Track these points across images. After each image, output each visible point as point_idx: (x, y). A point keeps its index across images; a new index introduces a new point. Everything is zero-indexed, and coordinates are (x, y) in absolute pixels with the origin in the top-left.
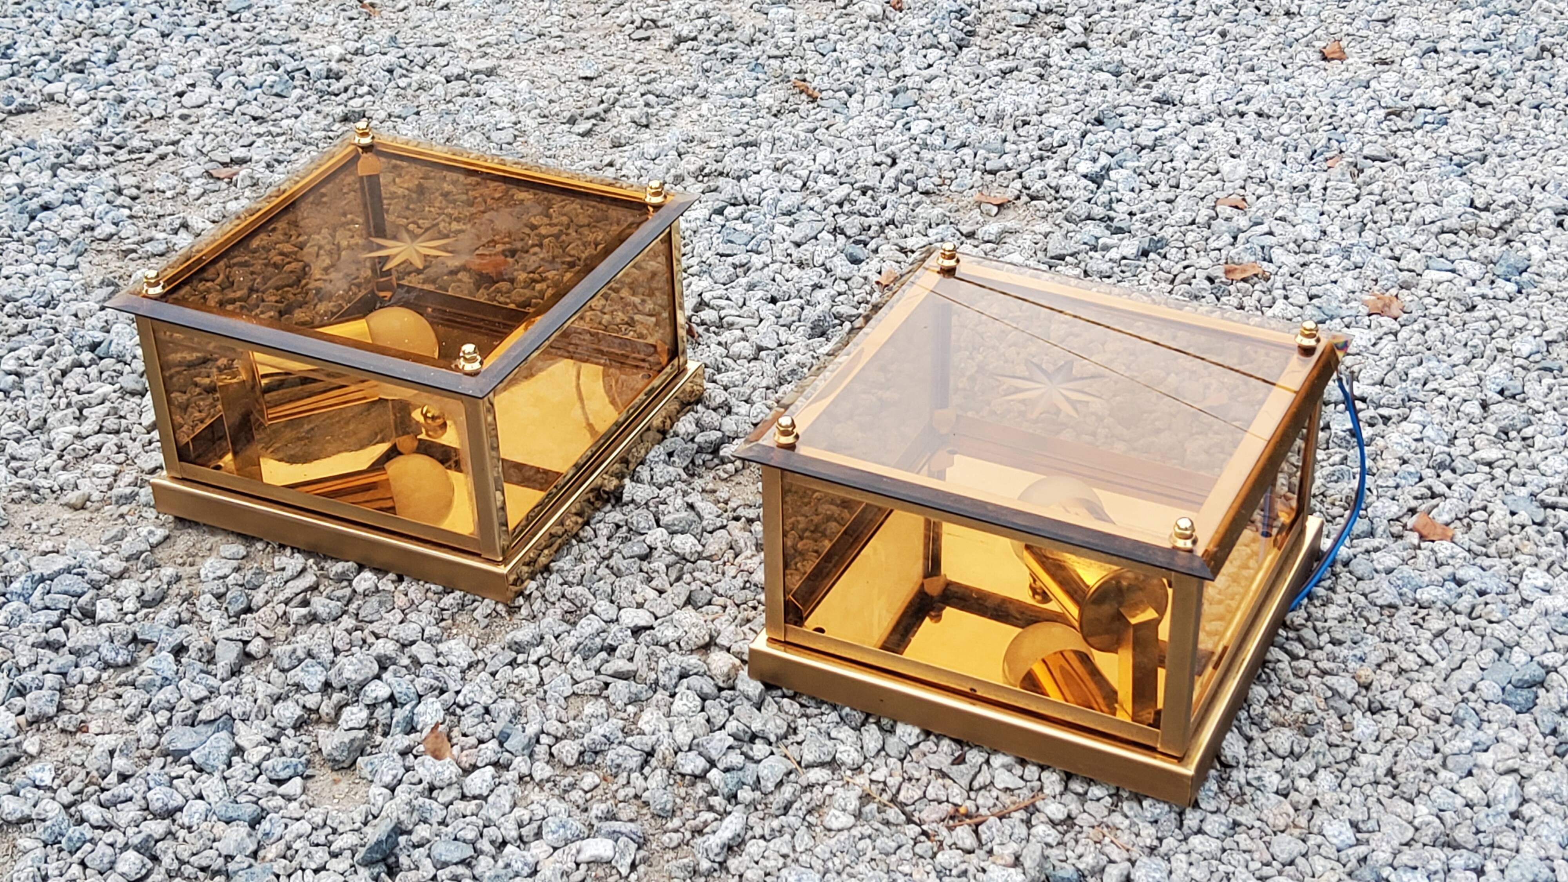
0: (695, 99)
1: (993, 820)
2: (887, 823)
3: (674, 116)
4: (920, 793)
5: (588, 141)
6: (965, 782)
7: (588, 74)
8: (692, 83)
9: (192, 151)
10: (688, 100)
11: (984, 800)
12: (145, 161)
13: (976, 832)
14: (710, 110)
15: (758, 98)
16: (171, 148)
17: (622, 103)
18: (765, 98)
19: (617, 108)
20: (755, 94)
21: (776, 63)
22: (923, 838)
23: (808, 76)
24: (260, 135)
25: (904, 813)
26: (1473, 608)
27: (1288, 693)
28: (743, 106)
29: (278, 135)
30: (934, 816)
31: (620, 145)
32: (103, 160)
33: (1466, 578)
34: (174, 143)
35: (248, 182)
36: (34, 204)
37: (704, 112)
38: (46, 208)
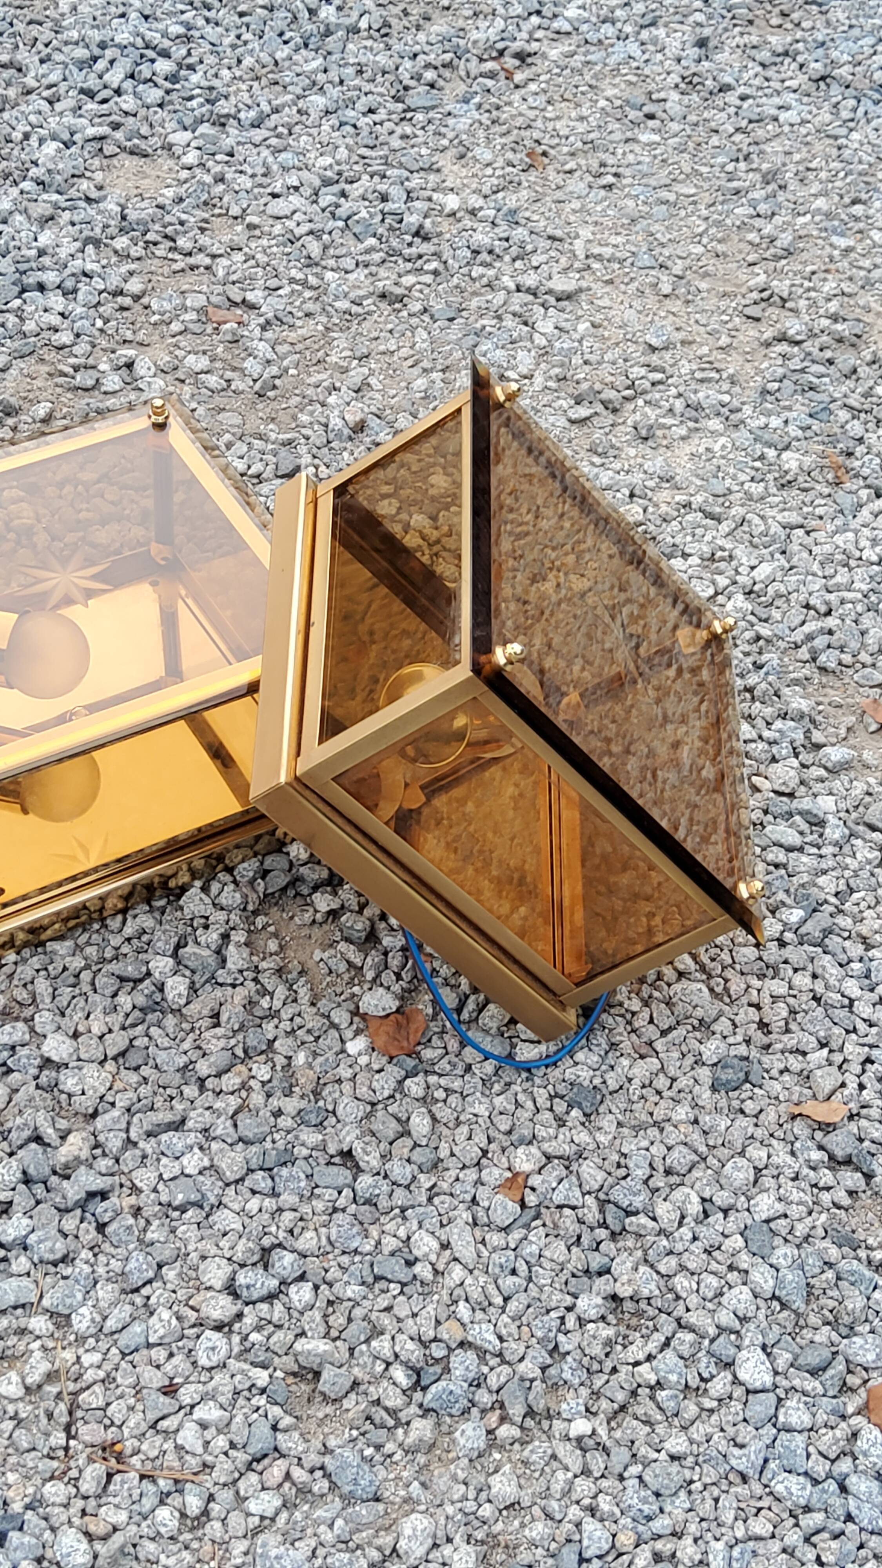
0: (720, 427)
1: (133, 1476)
2: (50, 1416)
3: (683, 438)
4: (101, 1403)
5: (575, 430)
6: (152, 1416)
7: (654, 342)
8: (736, 403)
9: (221, 273)
10: (715, 424)
11: (151, 1446)
12: (176, 266)
13: (110, 1476)
14: (724, 447)
15: (785, 455)
16: (208, 261)
17: (648, 397)
18: (791, 461)
19: (640, 402)
20: (787, 448)
21: (843, 415)
22: (61, 1453)
23: (860, 450)
24: (292, 281)
25: (70, 1413)
26: (818, 1532)
27: (536, 1510)
28: (762, 457)
29: (311, 288)
30: (87, 1438)
31: (596, 453)
32: (137, 251)
33: (852, 1488)
34: (214, 257)
35: (229, 337)
36: (31, 280)
37: (717, 448)
38: (41, 287)
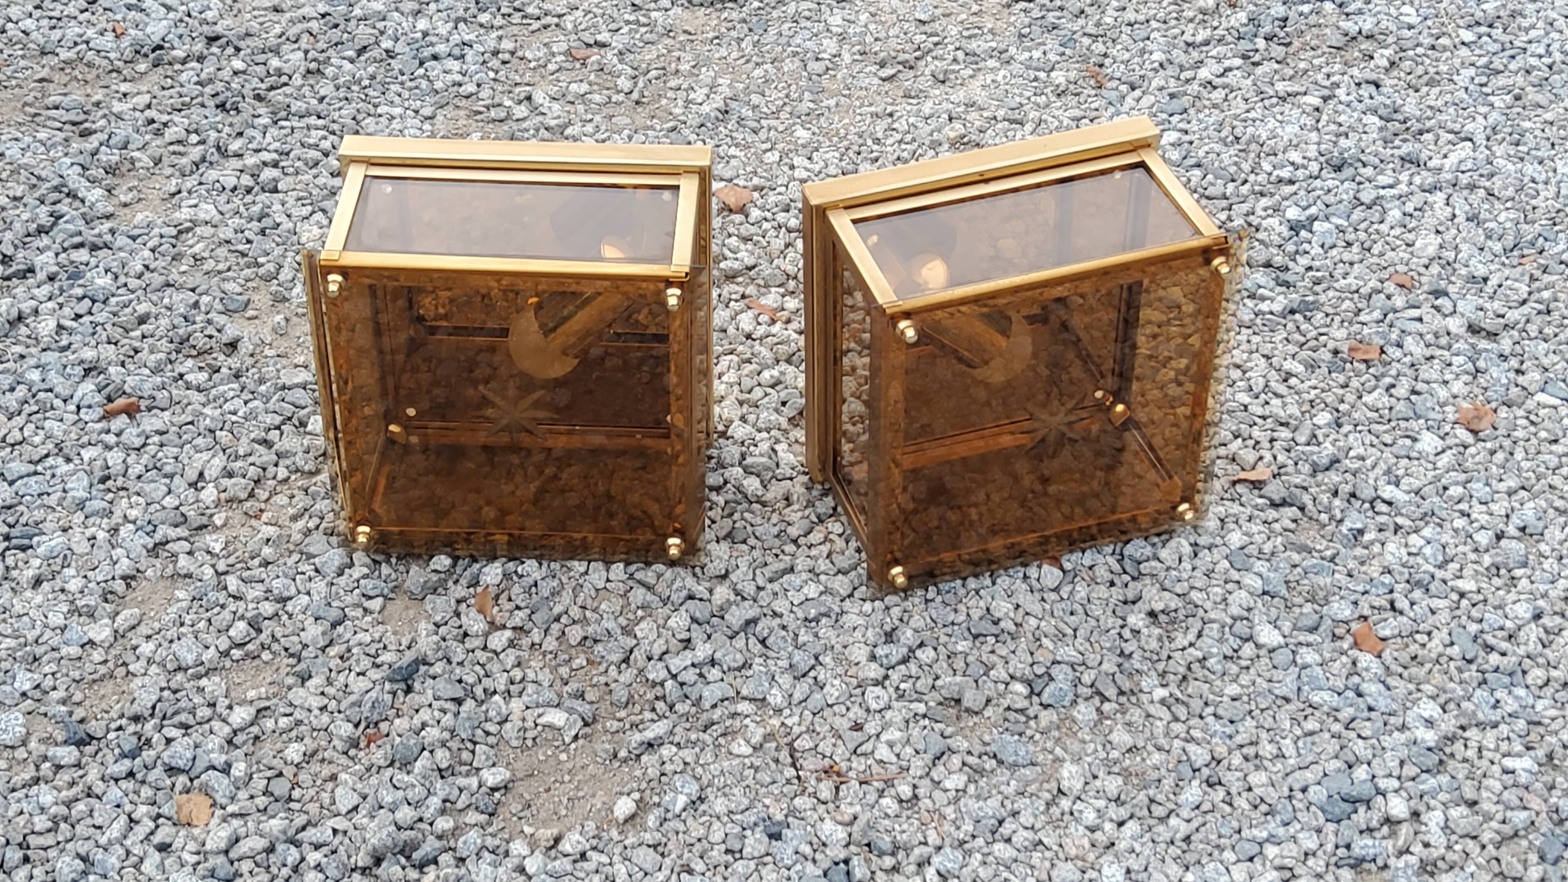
0: (997, 64)
1: (855, 784)
2: (777, 761)
3: (971, 77)
4: (812, 745)
5: (887, 86)
6: (851, 746)
7: (923, 17)
8: (1002, 46)
9: (570, 26)
10: (992, 63)
11: (859, 764)
12: (531, 28)
13: (837, 788)
14: (1005, 77)
15: (1053, 74)
16: (556, 20)
17: (934, 54)
18: (1059, 77)
19: (929, 59)
20: (1052, 69)
21: (1086, 41)
22: (796, 781)
23: (1107, 62)
24: (628, 22)
25: (792, 756)
26: (1353, 720)
27: (1150, 748)
28: (1036, 79)
29: (644, 25)
30: (812, 767)
31: (910, 97)
32: (499, 21)
33: (1367, 691)
34: (560, 16)
35: (596, 67)
36: (427, 53)
37: (999, 78)
38: (435, 57)
